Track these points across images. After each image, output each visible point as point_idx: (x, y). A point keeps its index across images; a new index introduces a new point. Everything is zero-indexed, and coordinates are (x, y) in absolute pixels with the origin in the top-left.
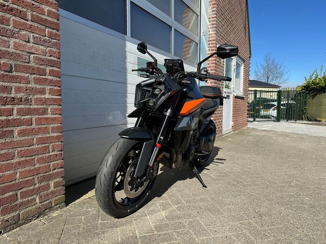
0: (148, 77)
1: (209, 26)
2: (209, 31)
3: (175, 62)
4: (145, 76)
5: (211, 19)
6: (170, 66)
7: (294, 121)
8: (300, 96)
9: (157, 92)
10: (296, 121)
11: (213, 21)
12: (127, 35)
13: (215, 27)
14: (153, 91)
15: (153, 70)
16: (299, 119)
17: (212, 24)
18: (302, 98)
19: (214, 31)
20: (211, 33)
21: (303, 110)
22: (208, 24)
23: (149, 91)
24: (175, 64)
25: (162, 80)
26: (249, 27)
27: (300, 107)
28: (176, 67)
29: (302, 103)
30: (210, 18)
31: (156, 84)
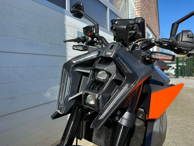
0: (85, 49)
1: (135, 10)
2: (135, 13)
3: (132, 22)
4: (81, 48)
5: (137, 4)
6: (122, 30)
7: (187, 77)
8: (190, 60)
9: (102, 76)
10: (188, 77)
11: (139, 5)
12: (65, 8)
13: (140, 10)
14: (94, 75)
15: (93, 38)
16: (190, 76)
17: (138, 8)
18: (191, 62)
19: (139, 13)
20: (137, 14)
21: (192, 70)
22: (135, 7)
23: (87, 75)
24: (131, 26)
25: (110, 54)
26: (158, 14)
27: (190, 68)
28: (133, 32)
29: (191, 65)
30: (135, 3)
31: (100, 63)
